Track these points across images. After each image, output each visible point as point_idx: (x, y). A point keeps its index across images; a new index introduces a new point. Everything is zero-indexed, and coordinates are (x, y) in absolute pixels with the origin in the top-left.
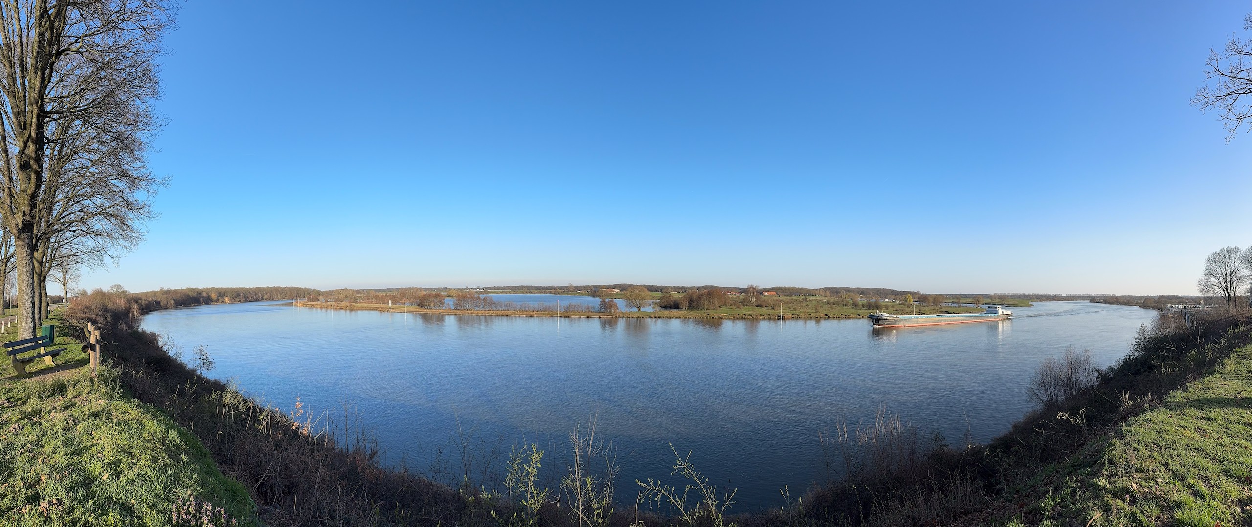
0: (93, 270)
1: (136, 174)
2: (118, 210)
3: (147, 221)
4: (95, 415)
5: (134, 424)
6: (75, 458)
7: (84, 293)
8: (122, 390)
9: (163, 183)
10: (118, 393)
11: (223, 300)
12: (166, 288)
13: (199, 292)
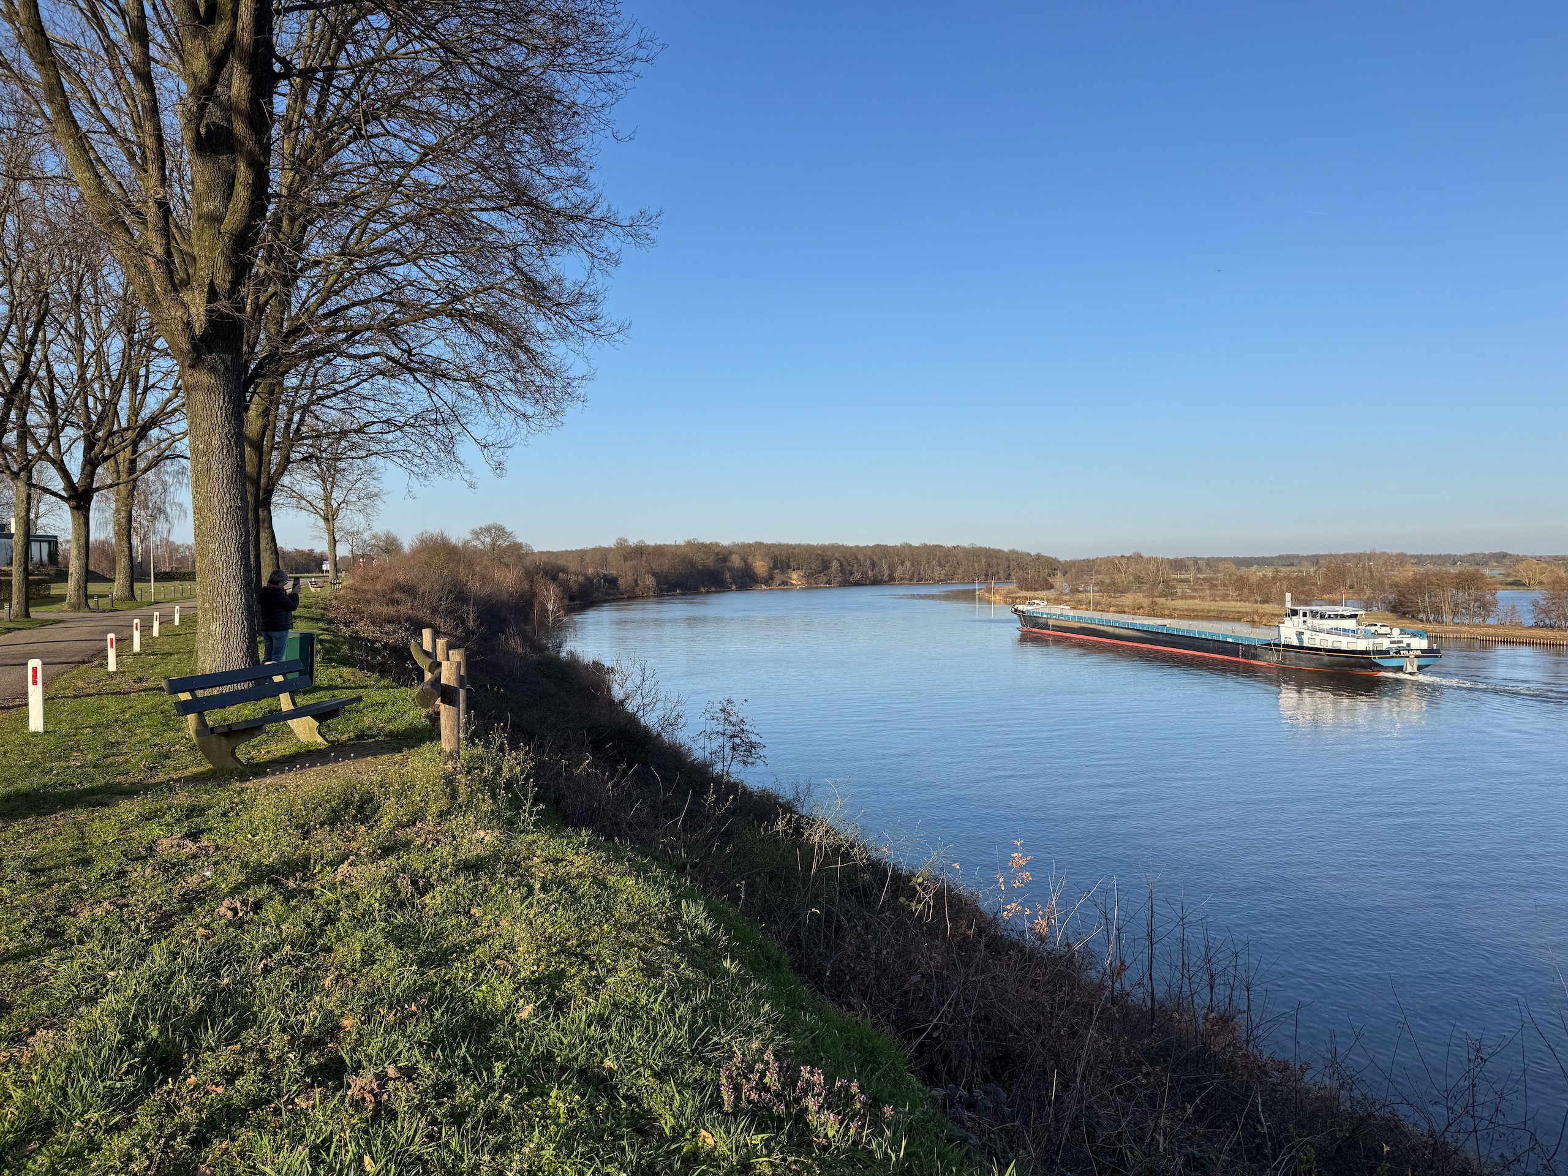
0: (421, 479)
1: (557, 201)
2: (504, 304)
3: (588, 344)
4: (474, 867)
5: (585, 887)
6: (431, 972)
7: (390, 546)
8: (542, 806)
9: (633, 230)
10: (531, 813)
11: (783, 577)
12: (633, 541)
13: (722, 555)
